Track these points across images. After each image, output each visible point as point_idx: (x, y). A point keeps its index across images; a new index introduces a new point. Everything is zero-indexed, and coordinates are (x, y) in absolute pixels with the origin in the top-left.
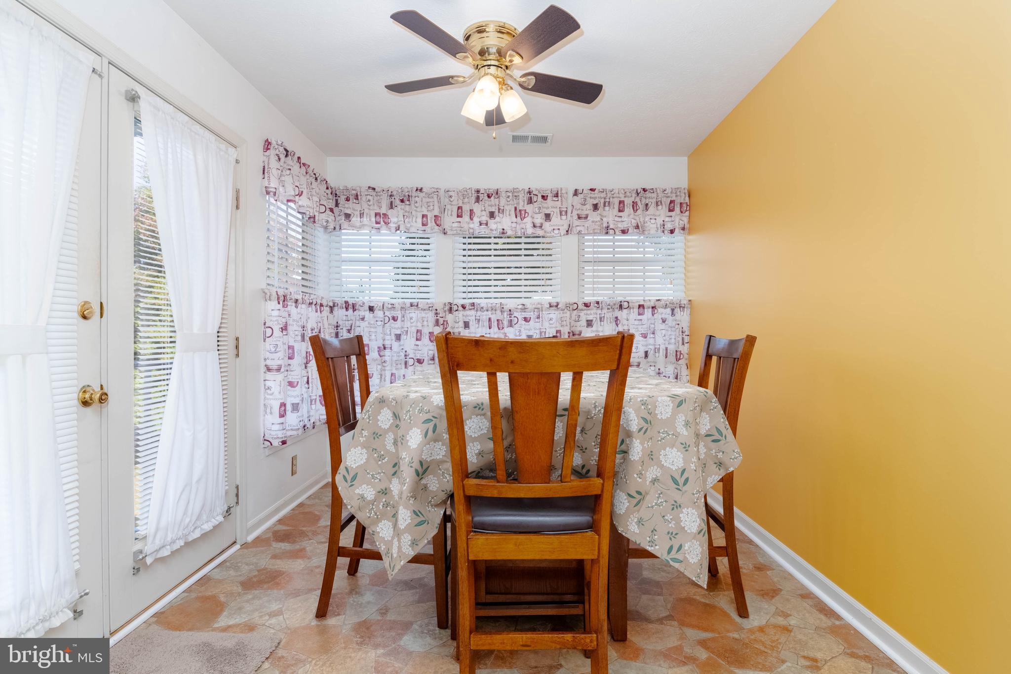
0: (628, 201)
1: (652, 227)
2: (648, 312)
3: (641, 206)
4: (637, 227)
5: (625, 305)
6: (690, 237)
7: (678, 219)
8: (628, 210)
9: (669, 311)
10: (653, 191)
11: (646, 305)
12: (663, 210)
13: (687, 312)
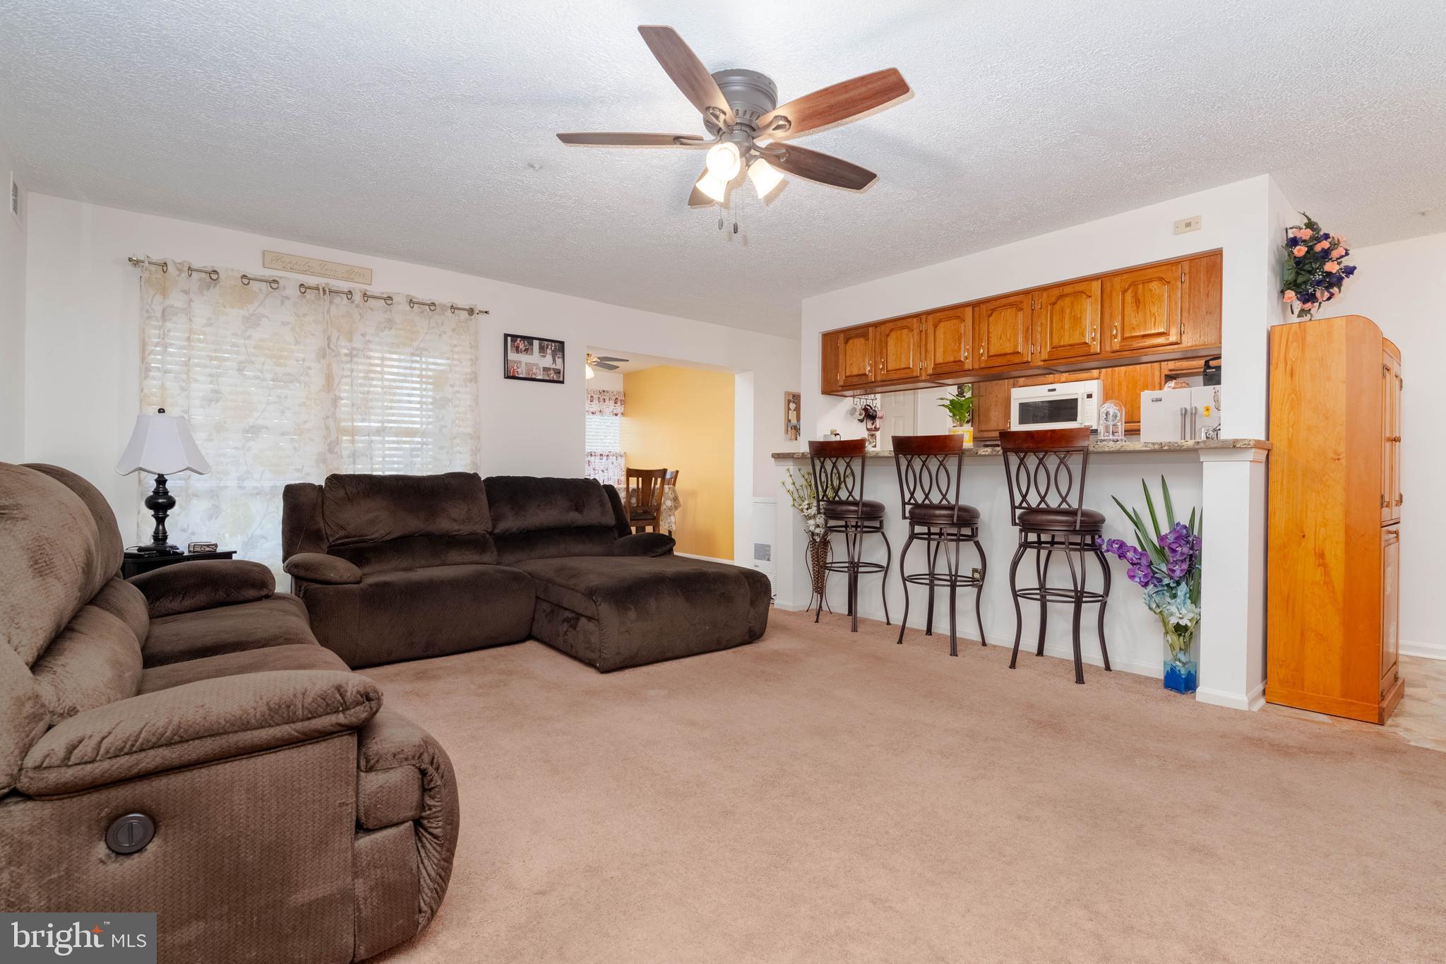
0: (596, 397)
1: (607, 411)
2: (605, 458)
3: (601, 400)
4: (600, 411)
5: (593, 454)
6: (624, 418)
7: (619, 409)
8: (596, 401)
9: (615, 458)
10: (608, 392)
11: (604, 454)
12: (612, 402)
13: (623, 458)
